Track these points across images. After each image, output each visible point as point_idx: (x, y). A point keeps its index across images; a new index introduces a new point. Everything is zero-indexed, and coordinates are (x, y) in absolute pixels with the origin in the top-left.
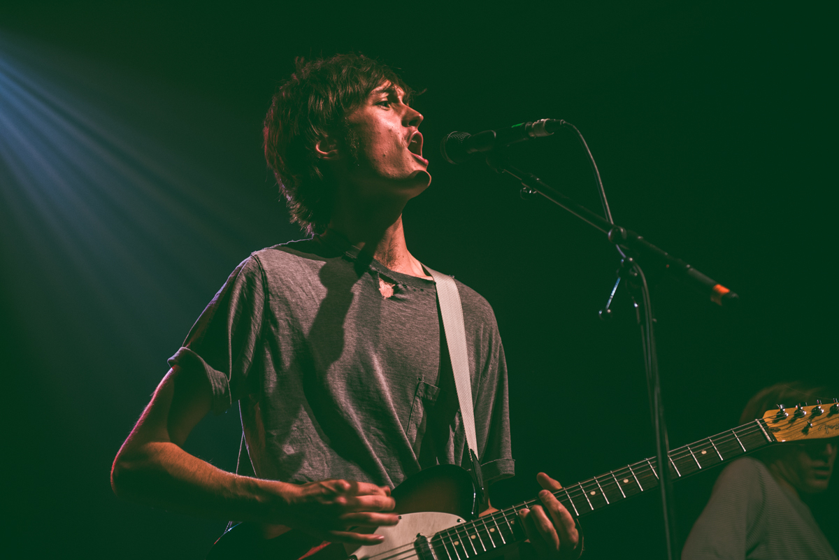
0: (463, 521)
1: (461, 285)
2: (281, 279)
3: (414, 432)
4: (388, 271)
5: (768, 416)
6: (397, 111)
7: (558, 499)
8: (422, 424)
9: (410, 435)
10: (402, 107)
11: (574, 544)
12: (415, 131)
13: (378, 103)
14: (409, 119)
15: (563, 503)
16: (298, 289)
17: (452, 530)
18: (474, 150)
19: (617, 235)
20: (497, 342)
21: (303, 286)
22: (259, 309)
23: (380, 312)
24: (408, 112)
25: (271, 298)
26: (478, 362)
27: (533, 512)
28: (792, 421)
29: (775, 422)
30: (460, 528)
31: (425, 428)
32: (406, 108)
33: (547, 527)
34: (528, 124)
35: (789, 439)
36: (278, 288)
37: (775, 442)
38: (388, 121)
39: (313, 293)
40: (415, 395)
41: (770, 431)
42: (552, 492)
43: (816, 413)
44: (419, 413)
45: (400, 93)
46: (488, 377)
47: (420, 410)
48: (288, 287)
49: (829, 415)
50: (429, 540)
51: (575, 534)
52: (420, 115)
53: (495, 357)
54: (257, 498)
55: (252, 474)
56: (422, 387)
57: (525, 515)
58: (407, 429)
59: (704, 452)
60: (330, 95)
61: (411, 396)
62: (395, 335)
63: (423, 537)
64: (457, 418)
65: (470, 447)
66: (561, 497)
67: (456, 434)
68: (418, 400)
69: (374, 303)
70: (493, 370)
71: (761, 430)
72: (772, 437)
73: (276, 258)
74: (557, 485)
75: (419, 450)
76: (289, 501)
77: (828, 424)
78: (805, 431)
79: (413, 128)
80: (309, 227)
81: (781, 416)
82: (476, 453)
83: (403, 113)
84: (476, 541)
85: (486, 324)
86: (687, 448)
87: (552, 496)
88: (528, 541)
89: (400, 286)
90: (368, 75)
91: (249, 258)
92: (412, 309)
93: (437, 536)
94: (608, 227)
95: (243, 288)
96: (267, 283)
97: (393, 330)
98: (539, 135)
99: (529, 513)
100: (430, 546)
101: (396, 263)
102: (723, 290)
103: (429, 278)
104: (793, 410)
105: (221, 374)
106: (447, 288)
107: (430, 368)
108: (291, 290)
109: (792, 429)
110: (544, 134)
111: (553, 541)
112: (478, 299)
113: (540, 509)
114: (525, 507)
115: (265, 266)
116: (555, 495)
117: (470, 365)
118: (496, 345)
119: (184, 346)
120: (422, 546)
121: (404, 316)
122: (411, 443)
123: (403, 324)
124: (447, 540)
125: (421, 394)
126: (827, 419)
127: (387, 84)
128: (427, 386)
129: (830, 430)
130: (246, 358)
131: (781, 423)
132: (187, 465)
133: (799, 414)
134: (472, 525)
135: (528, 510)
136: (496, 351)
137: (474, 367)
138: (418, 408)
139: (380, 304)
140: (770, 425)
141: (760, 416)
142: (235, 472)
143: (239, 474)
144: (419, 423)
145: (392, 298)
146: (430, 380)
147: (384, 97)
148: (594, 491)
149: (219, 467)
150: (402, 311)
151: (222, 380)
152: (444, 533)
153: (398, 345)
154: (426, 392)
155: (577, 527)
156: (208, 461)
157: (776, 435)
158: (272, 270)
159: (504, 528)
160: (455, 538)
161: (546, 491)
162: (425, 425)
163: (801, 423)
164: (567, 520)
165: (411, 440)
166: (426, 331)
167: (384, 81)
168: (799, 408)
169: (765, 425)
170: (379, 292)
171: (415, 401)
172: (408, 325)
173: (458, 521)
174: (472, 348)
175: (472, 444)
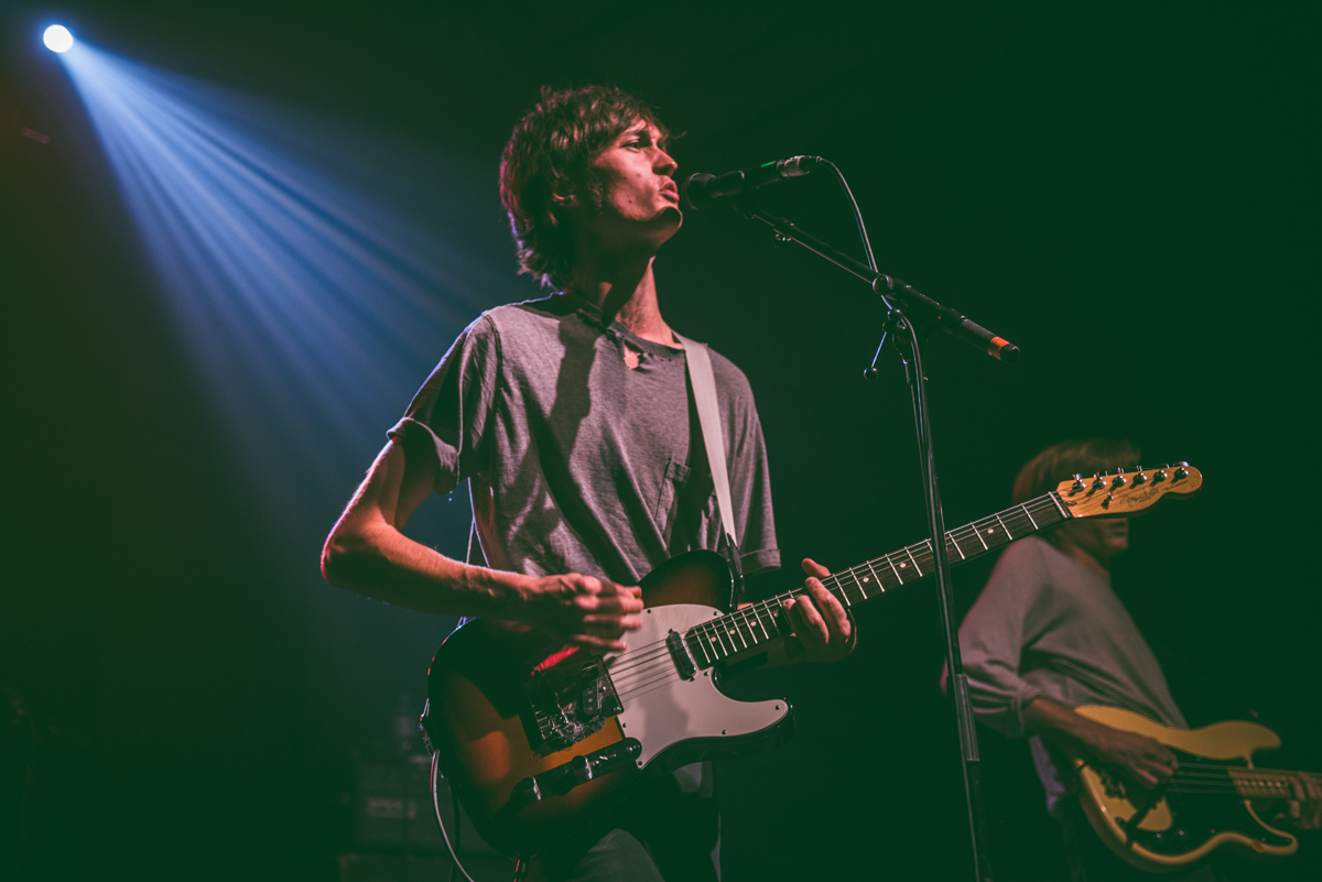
0: (720, 614)
1: (715, 354)
2: (516, 343)
3: (664, 518)
4: (634, 337)
5: (1063, 488)
6: (649, 156)
7: (827, 587)
8: (672, 509)
9: (660, 520)
10: (655, 151)
11: (845, 637)
12: (668, 180)
13: (626, 145)
14: (661, 165)
15: (832, 592)
16: (535, 356)
17: (708, 625)
18: (720, 194)
19: (882, 284)
20: (753, 419)
21: (540, 352)
22: (491, 375)
23: (624, 384)
24: (661, 157)
25: (504, 363)
26: (732, 441)
27: (798, 603)
28: (1090, 494)
29: (1071, 495)
30: (717, 622)
31: (675, 513)
32: (659, 153)
33: (814, 618)
34: (780, 163)
35: (1087, 514)
36: (513, 352)
37: (1071, 518)
38: (636, 165)
39: (551, 361)
40: (665, 476)
41: (1065, 505)
42: (820, 579)
43: (1118, 483)
44: (668, 497)
45: (655, 134)
46: (744, 457)
47: (670, 492)
48: (524, 353)
49: (1133, 486)
50: (682, 636)
51: (846, 627)
52: (674, 163)
53: (751, 435)
54: (490, 591)
55: (484, 564)
56: (672, 468)
57: (790, 606)
58: (656, 515)
59: (991, 531)
60: (576, 132)
61: (660, 480)
62: (640, 409)
63: (676, 633)
64: (711, 503)
65: (727, 531)
66: (830, 585)
67: (710, 521)
68: (668, 482)
69: (617, 373)
70: (749, 450)
71: (1055, 505)
72: (1068, 511)
73: (511, 319)
74: (825, 571)
75: (669, 538)
76: (525, 596)
77: (1131, 496)
78: (1105, 504)
79: (666, 177)
80: (545, 278)
81: (1077, 488)
82: (734, 538)
83: (655, 157)
84: (735, 637)
85: (741, 398)
86: (971, 526)
87: (820, 584)
88: (794, 634)
89: (645, 355)
90: (621, 113)
91: (480, 318)
92: (660, 381)
93: (691, 632)
94: (872, 276)
95: (473, 350)
96: (501, 347)
97: (639, 404)
98: (792, 174)
99: (794, 605)
100: (684, 643)
101: (644, 326)
102: (1001, 342)
103: (678, 347)
104: (1091, 481)
105: (451, 449)
106: (699, 359)
107: (680, 447)
108: (527, 356)
109: (1090, 502)
110: (799, 173)
111: (822, 634)
112: (734, 371)
113: (806, 599)
114: (789, 597)
115: (499, 327)
116: (824, 583)
117: (724, 443)
118: (752, 422)
119: (407, 416)
120: (674, 643)
121: (651, 389)
122: (661, 530)
123: (650, 398)
124: (702, 636)
125: (672, 476)
126: (1130, 490)
127: (640, 125)
128: (678, 466)
129: (1133, 502)
130: (475, 429)
131: (1079, 495)
132: (409, 552)
133: (1098, 485)
134: (730, 618)
135: (792, 601)
136: (752, 428)
137: (728, 446)
138: (668, 492)
139: (624, 375)
140: (1066, 499)
141: (1054, 488)
142: (465, 561)
143: (470, 563)
144: (669, 507)
145: (638, 369)
146: (681, 460)
147: (634, 138)
148: (867, 576)
149: (446, 555)
150: (648, 383)
151: (452, 456)
152: (699, 628)
153: (644, 421)
154: (677, 473)
155: (848, 618)
156: (432, 547)
157: (1072, 509)
158: (507, 332)
159: (766, 620)
160: (712, 633)
161: (813, 579)
162: (675, 510)
163: (1100, 495)
164: (837, 611)
165: (660, 526)
166: (675, 407)
167: (638, 121)
168: (1098, 479)
169: (1059, 498)
170: (624, 361)
171: (664, 482)
172: (655, 400)
173: (715, 614)
174: (726, 425)
175: (729, 528)
